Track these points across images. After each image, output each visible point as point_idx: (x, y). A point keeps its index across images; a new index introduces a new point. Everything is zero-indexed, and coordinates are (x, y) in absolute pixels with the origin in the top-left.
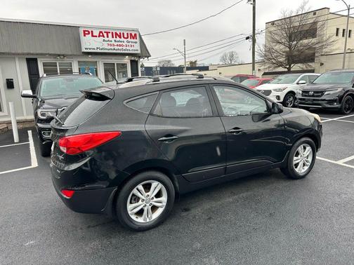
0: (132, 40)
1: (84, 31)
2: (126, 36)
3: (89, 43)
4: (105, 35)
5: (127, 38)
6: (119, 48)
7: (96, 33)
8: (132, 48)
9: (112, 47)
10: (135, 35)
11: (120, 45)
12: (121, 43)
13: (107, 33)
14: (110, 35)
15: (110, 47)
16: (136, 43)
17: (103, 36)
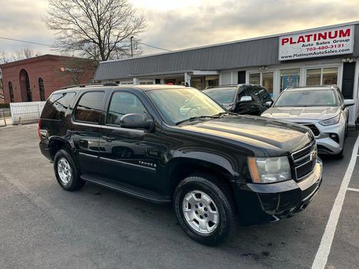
0: (342, 38)
1: (283, 40)
2: (333, 35)
3: (286, 51)
4: (306, 39)
5: (336, 36)
6: (322, 51)
7: (295, 39)
8: (341, 48)
9: (313, 52)
10: (348, 31)
11: (323, 48)
12: (324, 45)
13: (309, 37)
14: (312, 38)
15: (309, 52)
16: (347, 41)
17: (303, 41)
